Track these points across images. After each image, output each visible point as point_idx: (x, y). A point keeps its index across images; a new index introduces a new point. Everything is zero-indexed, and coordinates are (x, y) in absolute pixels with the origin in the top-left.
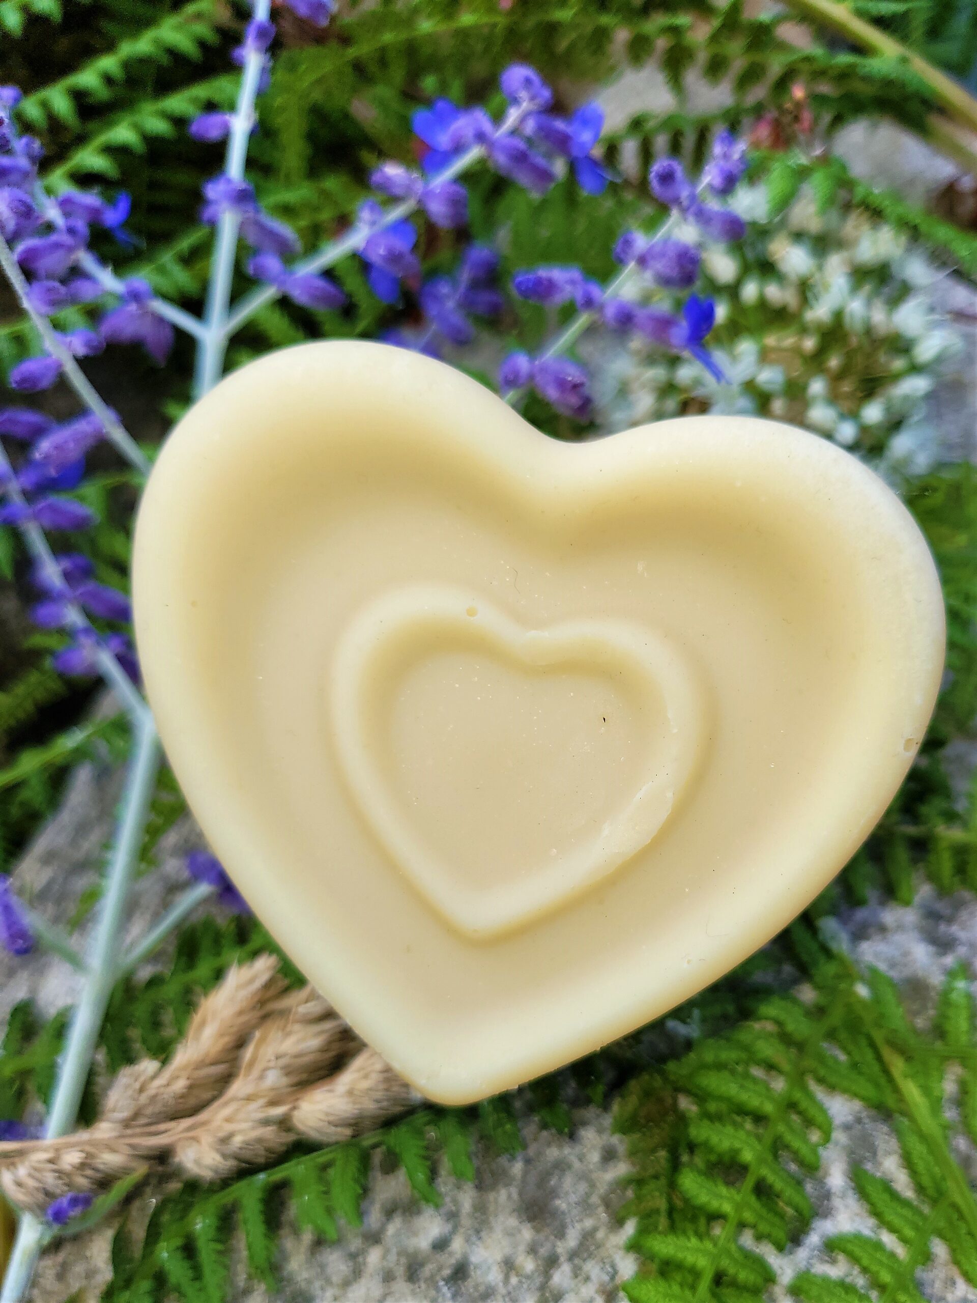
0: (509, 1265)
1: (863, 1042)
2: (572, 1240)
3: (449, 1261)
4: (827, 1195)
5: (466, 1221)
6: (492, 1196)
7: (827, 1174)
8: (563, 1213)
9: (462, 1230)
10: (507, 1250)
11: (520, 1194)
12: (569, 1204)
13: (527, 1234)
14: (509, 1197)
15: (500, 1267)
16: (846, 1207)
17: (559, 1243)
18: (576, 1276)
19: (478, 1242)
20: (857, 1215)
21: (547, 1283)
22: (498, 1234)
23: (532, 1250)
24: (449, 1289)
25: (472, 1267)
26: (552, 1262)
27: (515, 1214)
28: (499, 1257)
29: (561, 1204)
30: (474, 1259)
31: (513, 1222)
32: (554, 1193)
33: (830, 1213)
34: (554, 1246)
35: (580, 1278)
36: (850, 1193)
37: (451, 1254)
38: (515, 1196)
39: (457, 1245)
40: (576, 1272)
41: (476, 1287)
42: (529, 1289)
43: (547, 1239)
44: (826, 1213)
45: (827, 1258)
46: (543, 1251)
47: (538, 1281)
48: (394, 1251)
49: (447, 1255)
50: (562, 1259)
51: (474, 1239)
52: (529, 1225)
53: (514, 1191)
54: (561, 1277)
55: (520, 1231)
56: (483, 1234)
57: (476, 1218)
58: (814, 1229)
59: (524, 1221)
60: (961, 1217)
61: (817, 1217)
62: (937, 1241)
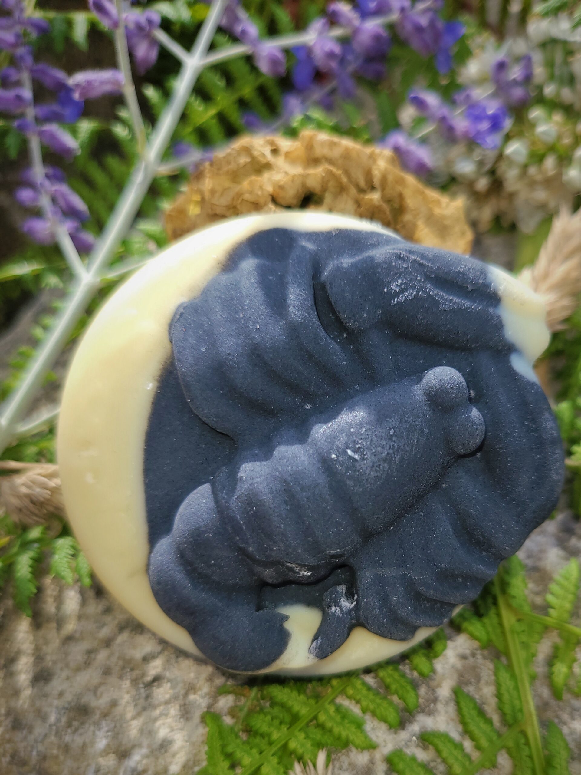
5: (172, 648)
19: (175, 665)
24: (145, 691)
33: (433, 714)
37: (152, 668)
44: (430, 713)
45: (421, 744)
48: (116, 655)
51: (173, 661)
56: (180, 659)
58: (417, 721)
60: (527, 743)
61: (422, 714)
62: (506, 756)
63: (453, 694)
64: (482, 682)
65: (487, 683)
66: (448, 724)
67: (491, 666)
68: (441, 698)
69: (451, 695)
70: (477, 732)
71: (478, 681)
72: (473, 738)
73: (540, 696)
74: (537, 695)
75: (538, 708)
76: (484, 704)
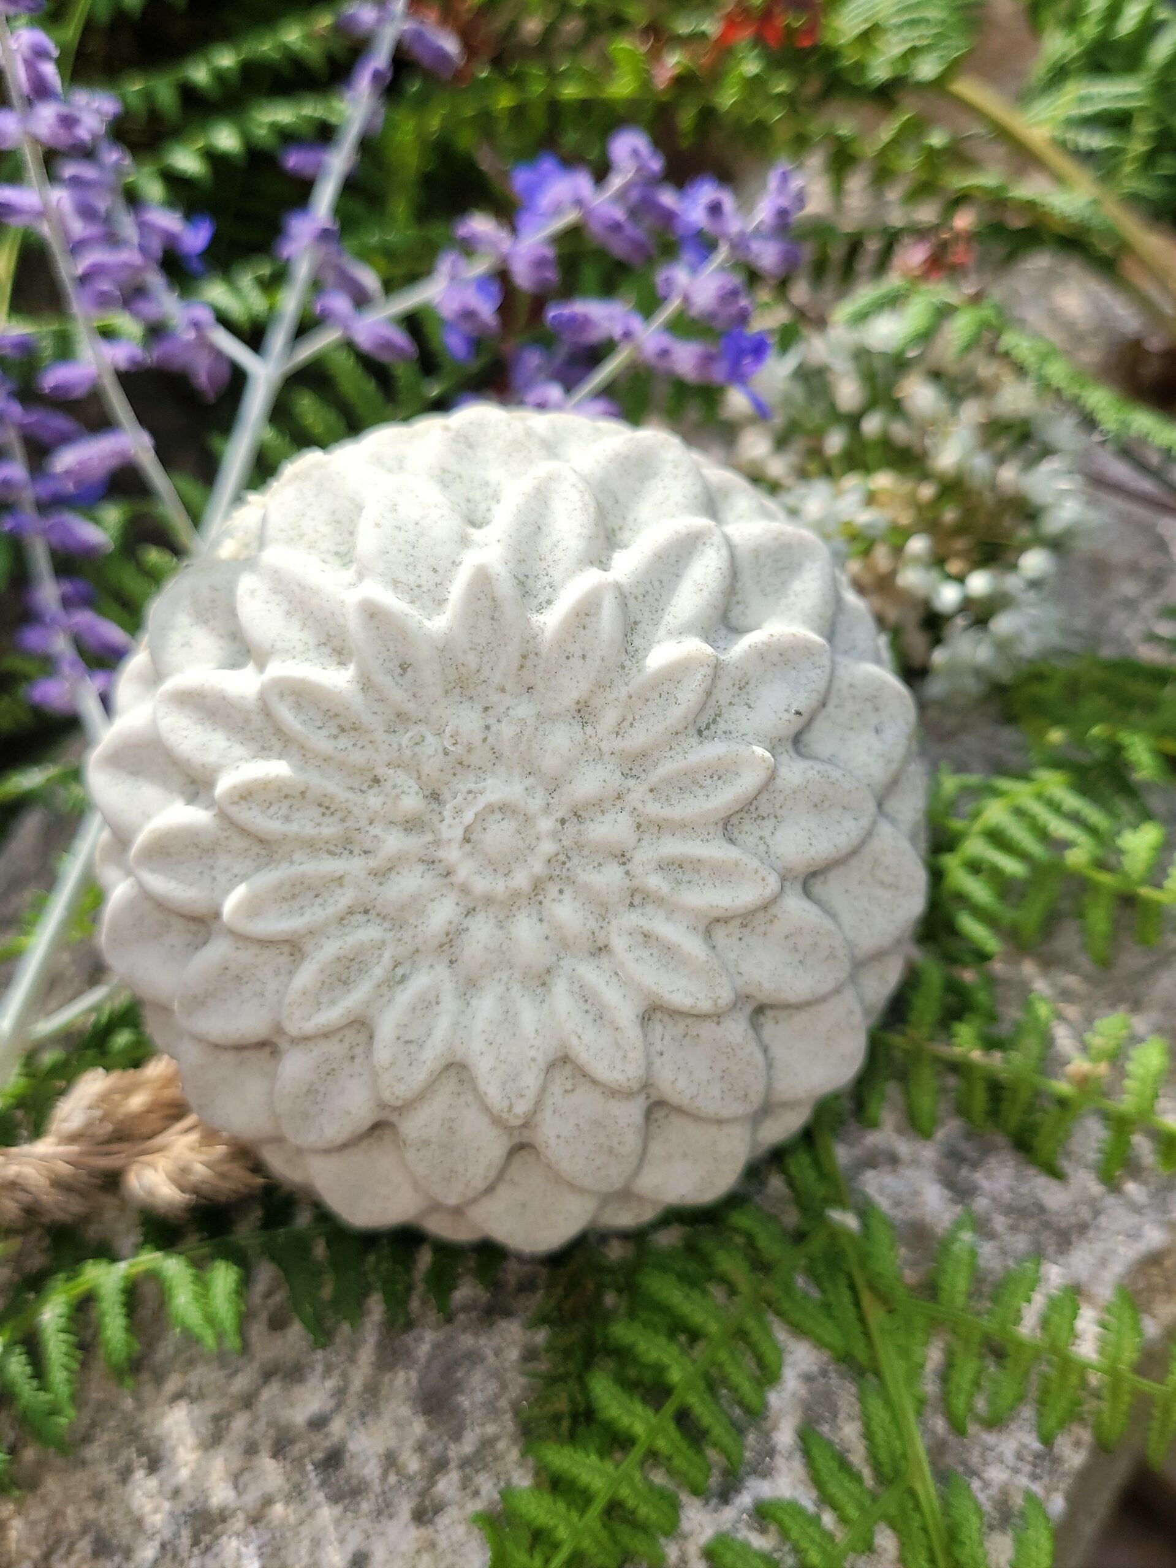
0: (390, 1460)
1: (842, 1282)
2: (468, 1445)
3: (323, 1444)
4: (771, 1452)
5: (352, 1401)
6: (387, 1377)
7: (775, 1428)
8: (464, 1411)
9: (345, 1410)
10: (393, 1443)
11: (421, 1381)
12: (473, 1403)
13: (418, 1427)
14: (407, 1381)
15: (380, 1460)
16: (790, 1470)
17: (452, 1446)
18: (464, 1488)
19: (361, 1428)
20: (801, 1482)
21: (429, 1489)
22: (386, 1421)
23: (421, 1448)
24: (317, 1475)
25: (348, 1455)
26: (440, 1466)
27: (410, 1403)
28: (381, 1449)
29: (464, 1401)
30: (352, 1446)
31: (405, 1411)
32: (457, 1387)
33: (770, 1474)
34: (446, 1448)
35: (468, 1491)
36: (798, 1455)
37: (327, 1435)
38: (414, 1382)
39: (337, 1426)
40: (465, 1483)
41: (348, 1480)
42: (407, 1492)
43: (440, 1437)
44: (766, 1473)
45: (756, 1525)
46: (433, 1451)
47: (421, 1484)
48: (264, 1420)
49: (322, 1437)
50: (452, 1465)
51: (357, 1422)
52: (422, 1419)
53: (414, 1376)
54: (447, 1485)
55: (411, 1424)
56: (367, 1419)
57: (364, 1400)
58: (747, 1488)
59: (417, 1412)
60: (917, 1507)
61: (753, 1476)
62: (889, 1532)
63: (798, 1440)
64: (842, 1416)
65: (850, 1418)
66: (795, 1488)
67: (853, 1389)
68: (779, 1448)
69: (795, 1441)
70: (840, 1496)
71: (835, 1415)
72: (835, 1507)
73: (934, 1433)
74: (928, 1431)
75: (930, 1451)
76: (848, 1451)
